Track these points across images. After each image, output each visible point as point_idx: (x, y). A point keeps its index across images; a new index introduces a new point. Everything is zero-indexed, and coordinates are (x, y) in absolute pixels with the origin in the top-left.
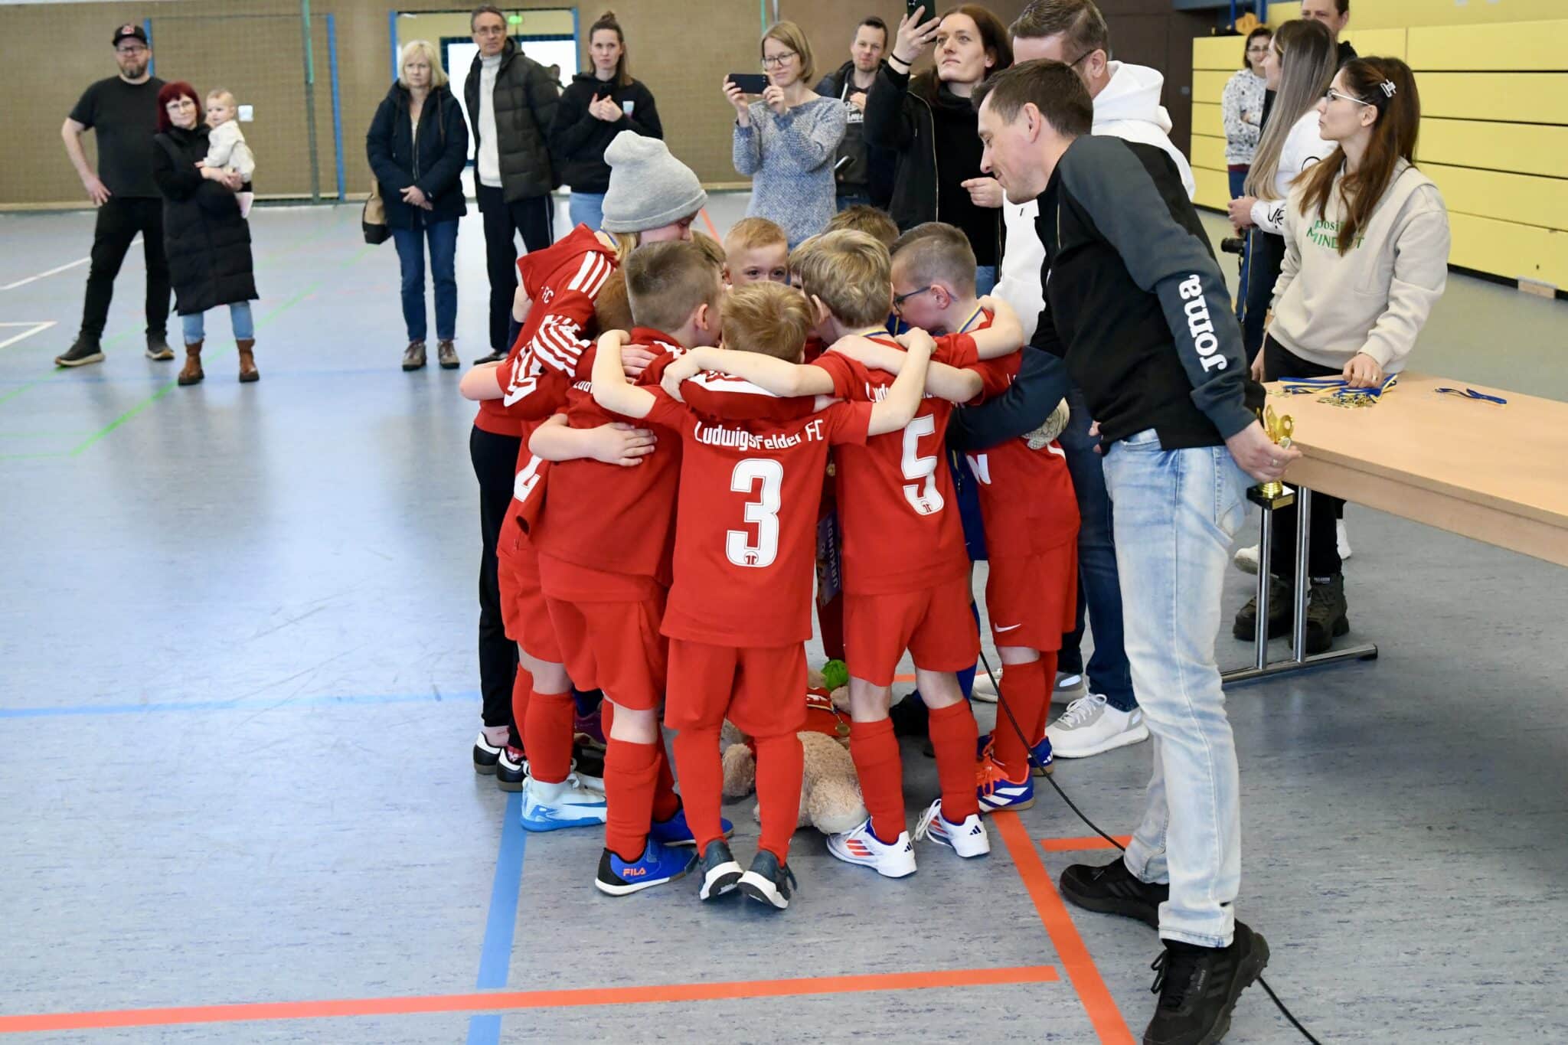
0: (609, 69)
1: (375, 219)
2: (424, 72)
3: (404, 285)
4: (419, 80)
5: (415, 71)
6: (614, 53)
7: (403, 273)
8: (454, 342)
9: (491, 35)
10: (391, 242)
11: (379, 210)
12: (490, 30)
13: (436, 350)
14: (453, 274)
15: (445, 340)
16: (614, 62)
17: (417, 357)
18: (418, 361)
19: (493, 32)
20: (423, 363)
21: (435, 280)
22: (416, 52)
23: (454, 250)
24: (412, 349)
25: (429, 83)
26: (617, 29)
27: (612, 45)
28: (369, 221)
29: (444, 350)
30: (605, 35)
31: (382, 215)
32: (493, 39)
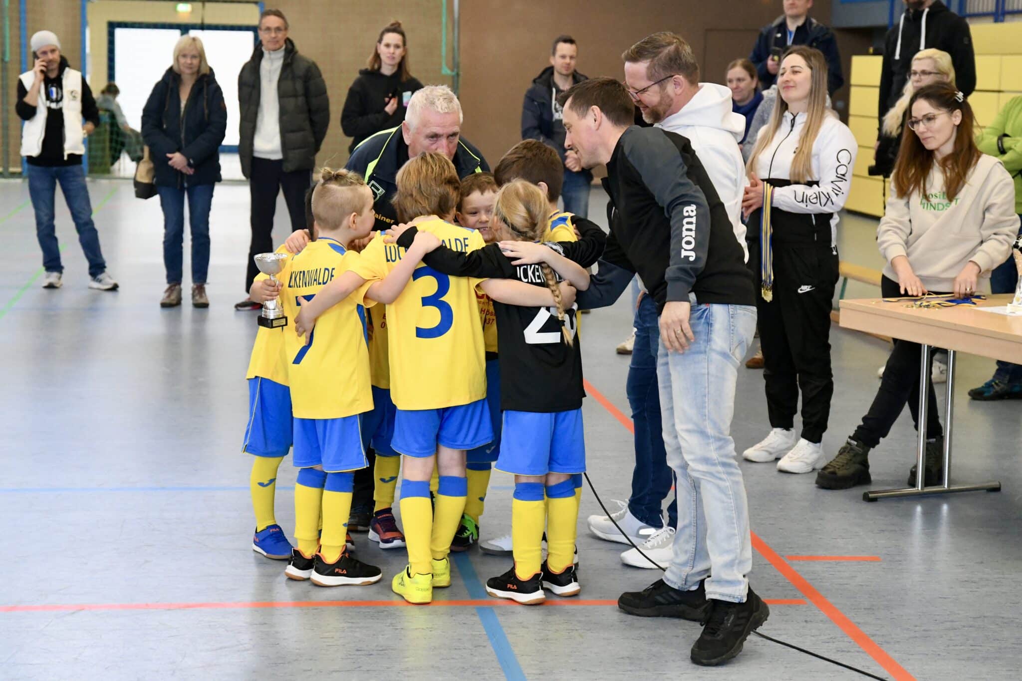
0: (393, 65)
1: (145, 179)
2: (196, 62)
3: (166, 235)
4: (191, 68)
5: (189, 61)
6: (399, 52)
7: (166, 227)
8: (206, 286)
9: (273, 35)
10: (156, 199)
11: (148, 171)
12: (273, 31)
13: (190, 292)
14: (207, 229)
15: (198, 284)
16: (398, 60)
17: (173, 297)
18: (173, 300)
19: (275, 32)
20: (178, 303)
21: (193, 233)
22: (190, 46)
23: (209, 209)
24: (170, 290)
25: (198, 71)
26: (402, 34)
27: (397, 46)
28: (139, 179)
29: (197, 292)
30: (392, 38)
31: (151, 175)
32: (275, 38)
